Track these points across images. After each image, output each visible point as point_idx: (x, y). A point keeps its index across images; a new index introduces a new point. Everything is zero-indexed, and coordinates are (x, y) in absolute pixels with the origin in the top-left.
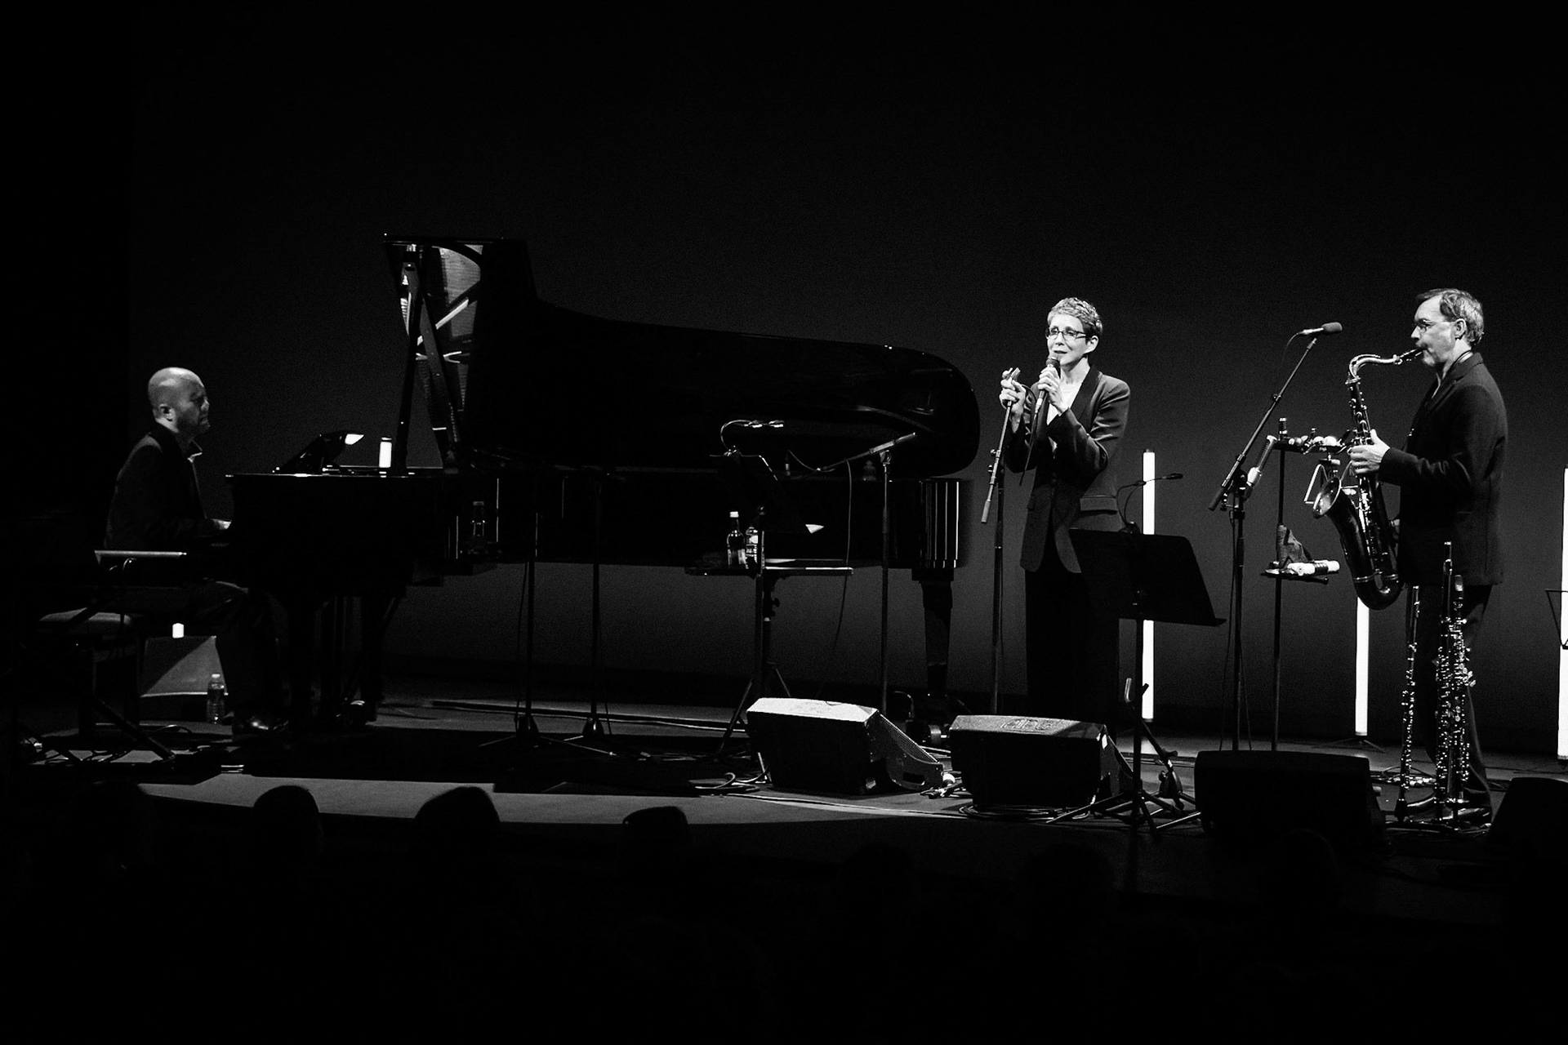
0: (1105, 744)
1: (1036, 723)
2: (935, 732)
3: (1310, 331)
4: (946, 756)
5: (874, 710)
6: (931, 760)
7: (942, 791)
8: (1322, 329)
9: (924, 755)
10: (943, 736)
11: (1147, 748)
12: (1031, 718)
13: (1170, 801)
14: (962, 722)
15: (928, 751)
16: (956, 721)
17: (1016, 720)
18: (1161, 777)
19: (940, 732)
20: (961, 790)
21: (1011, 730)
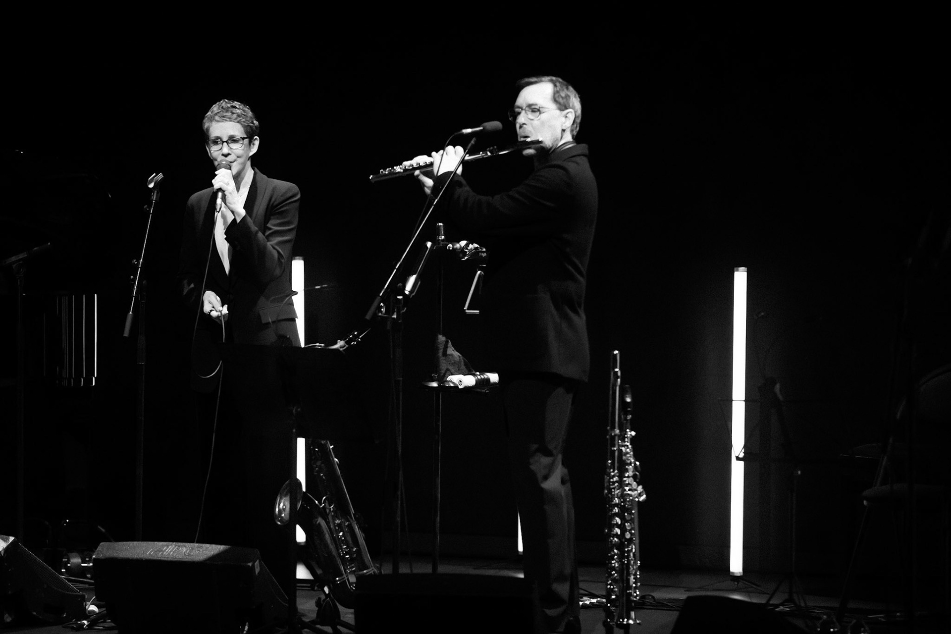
0: (257, 570)
1: (184, 550)
2: (76, 560)
3: (469, 130)
4: (87, 586)
5: (12, 539)
6: (72, 590)
7: (85, 622)
8: (481, 128)
9: (65, 584)
10: (83, 565)
11: (302, 573)
12: (179, 544)
13: (328, 629)
14: (108, 550)
15: (70, 581)
16: (99, 548)
17: (163, 546)
18: (318, 603)
19: (79, 560)
20: (105, 622)
21: (159, 556)
